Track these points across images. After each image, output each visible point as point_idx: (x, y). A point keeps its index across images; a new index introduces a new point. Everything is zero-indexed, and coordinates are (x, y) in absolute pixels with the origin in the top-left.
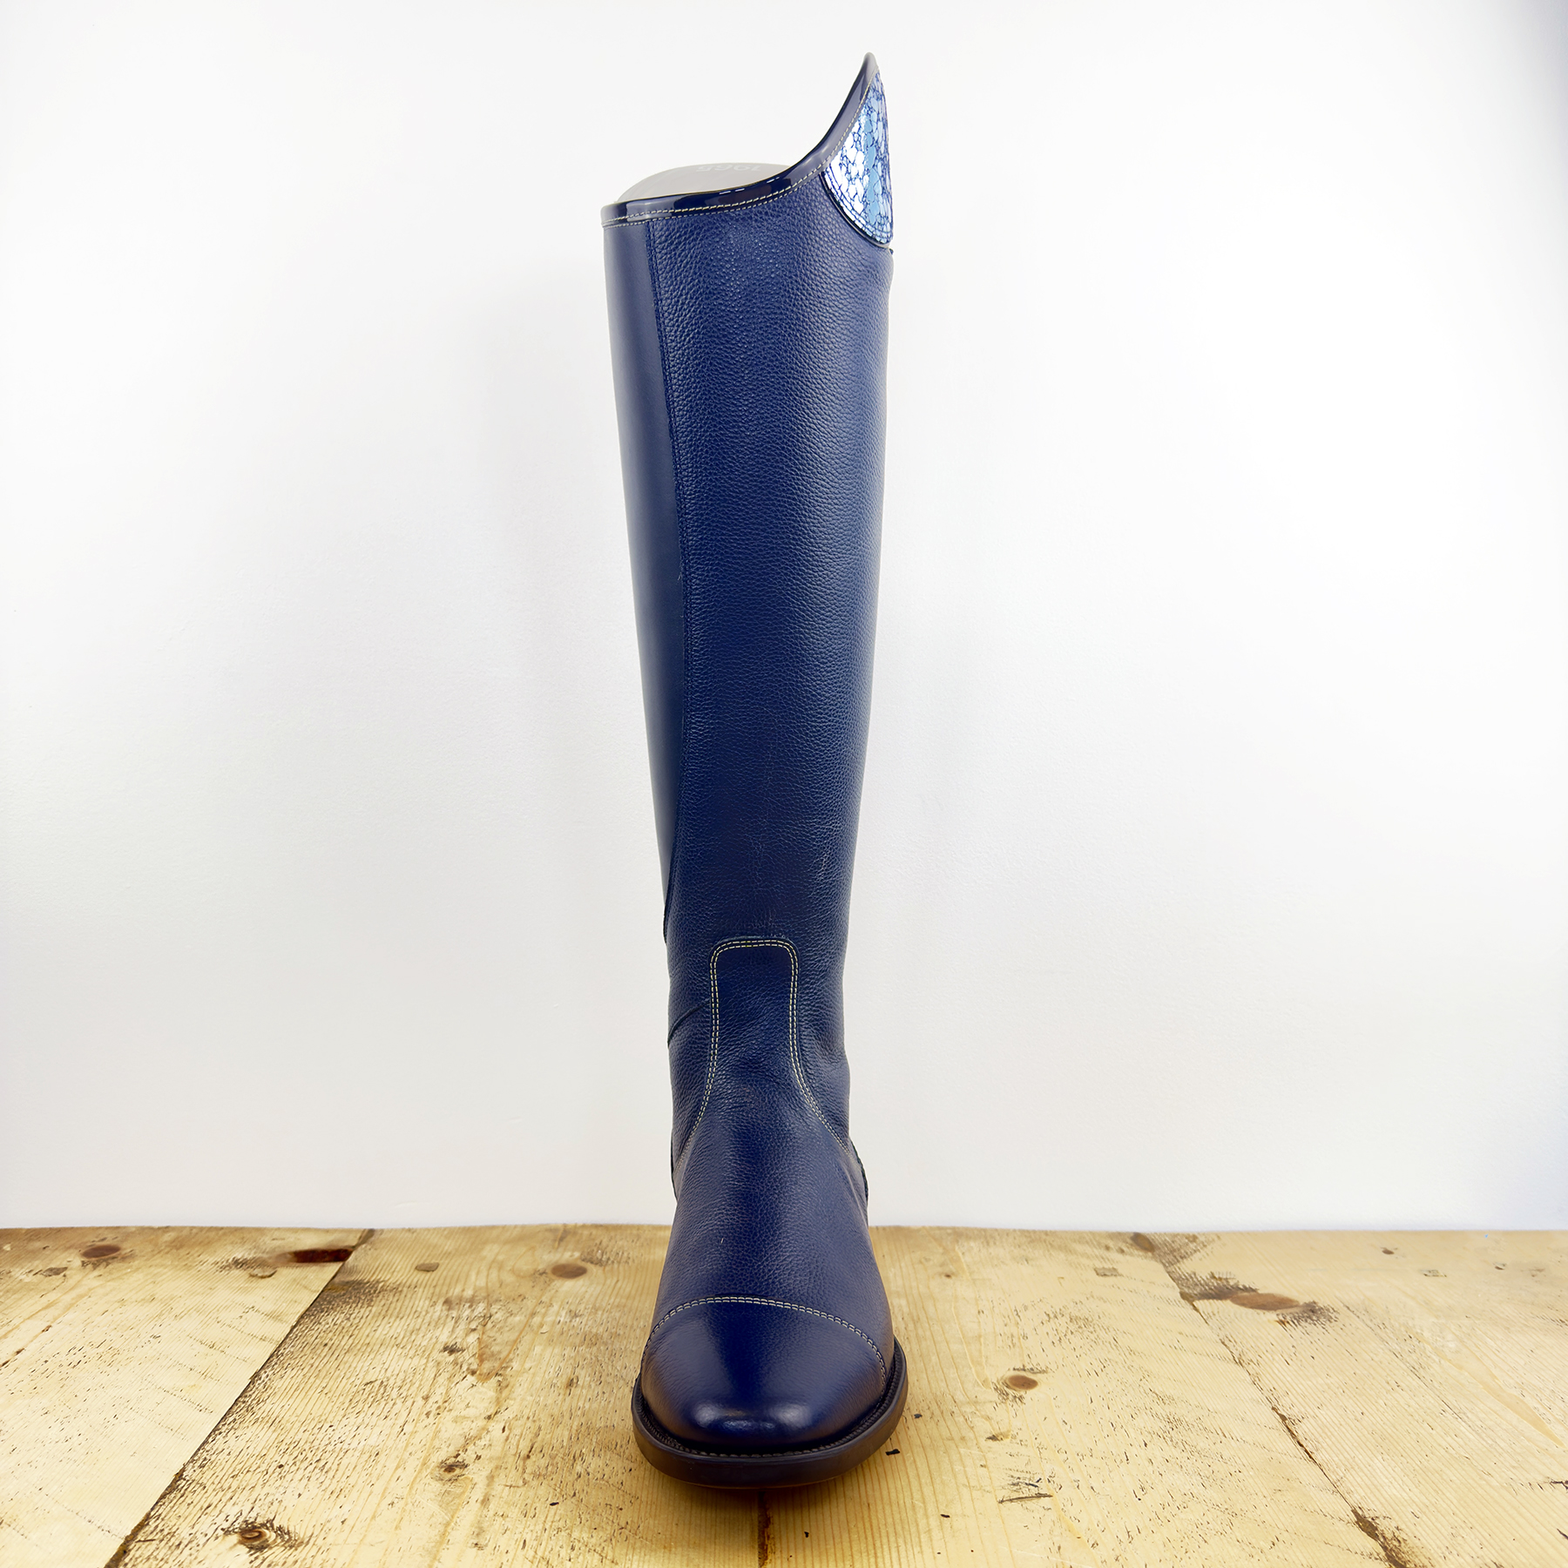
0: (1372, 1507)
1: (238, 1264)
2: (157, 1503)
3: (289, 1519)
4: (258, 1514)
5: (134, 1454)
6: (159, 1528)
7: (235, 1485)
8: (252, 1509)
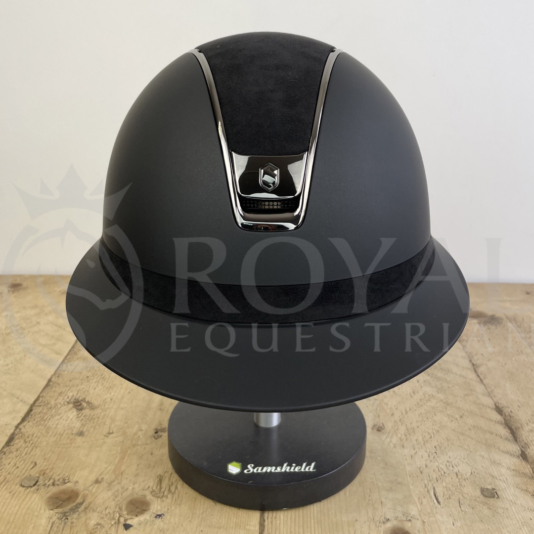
0: (502, 402)
2: (42, 391)
3: (91, 398)
4: (80, 397)
5: (32, 372)
6: (44, 401)
7: (70, 385)
8: (77, 394)
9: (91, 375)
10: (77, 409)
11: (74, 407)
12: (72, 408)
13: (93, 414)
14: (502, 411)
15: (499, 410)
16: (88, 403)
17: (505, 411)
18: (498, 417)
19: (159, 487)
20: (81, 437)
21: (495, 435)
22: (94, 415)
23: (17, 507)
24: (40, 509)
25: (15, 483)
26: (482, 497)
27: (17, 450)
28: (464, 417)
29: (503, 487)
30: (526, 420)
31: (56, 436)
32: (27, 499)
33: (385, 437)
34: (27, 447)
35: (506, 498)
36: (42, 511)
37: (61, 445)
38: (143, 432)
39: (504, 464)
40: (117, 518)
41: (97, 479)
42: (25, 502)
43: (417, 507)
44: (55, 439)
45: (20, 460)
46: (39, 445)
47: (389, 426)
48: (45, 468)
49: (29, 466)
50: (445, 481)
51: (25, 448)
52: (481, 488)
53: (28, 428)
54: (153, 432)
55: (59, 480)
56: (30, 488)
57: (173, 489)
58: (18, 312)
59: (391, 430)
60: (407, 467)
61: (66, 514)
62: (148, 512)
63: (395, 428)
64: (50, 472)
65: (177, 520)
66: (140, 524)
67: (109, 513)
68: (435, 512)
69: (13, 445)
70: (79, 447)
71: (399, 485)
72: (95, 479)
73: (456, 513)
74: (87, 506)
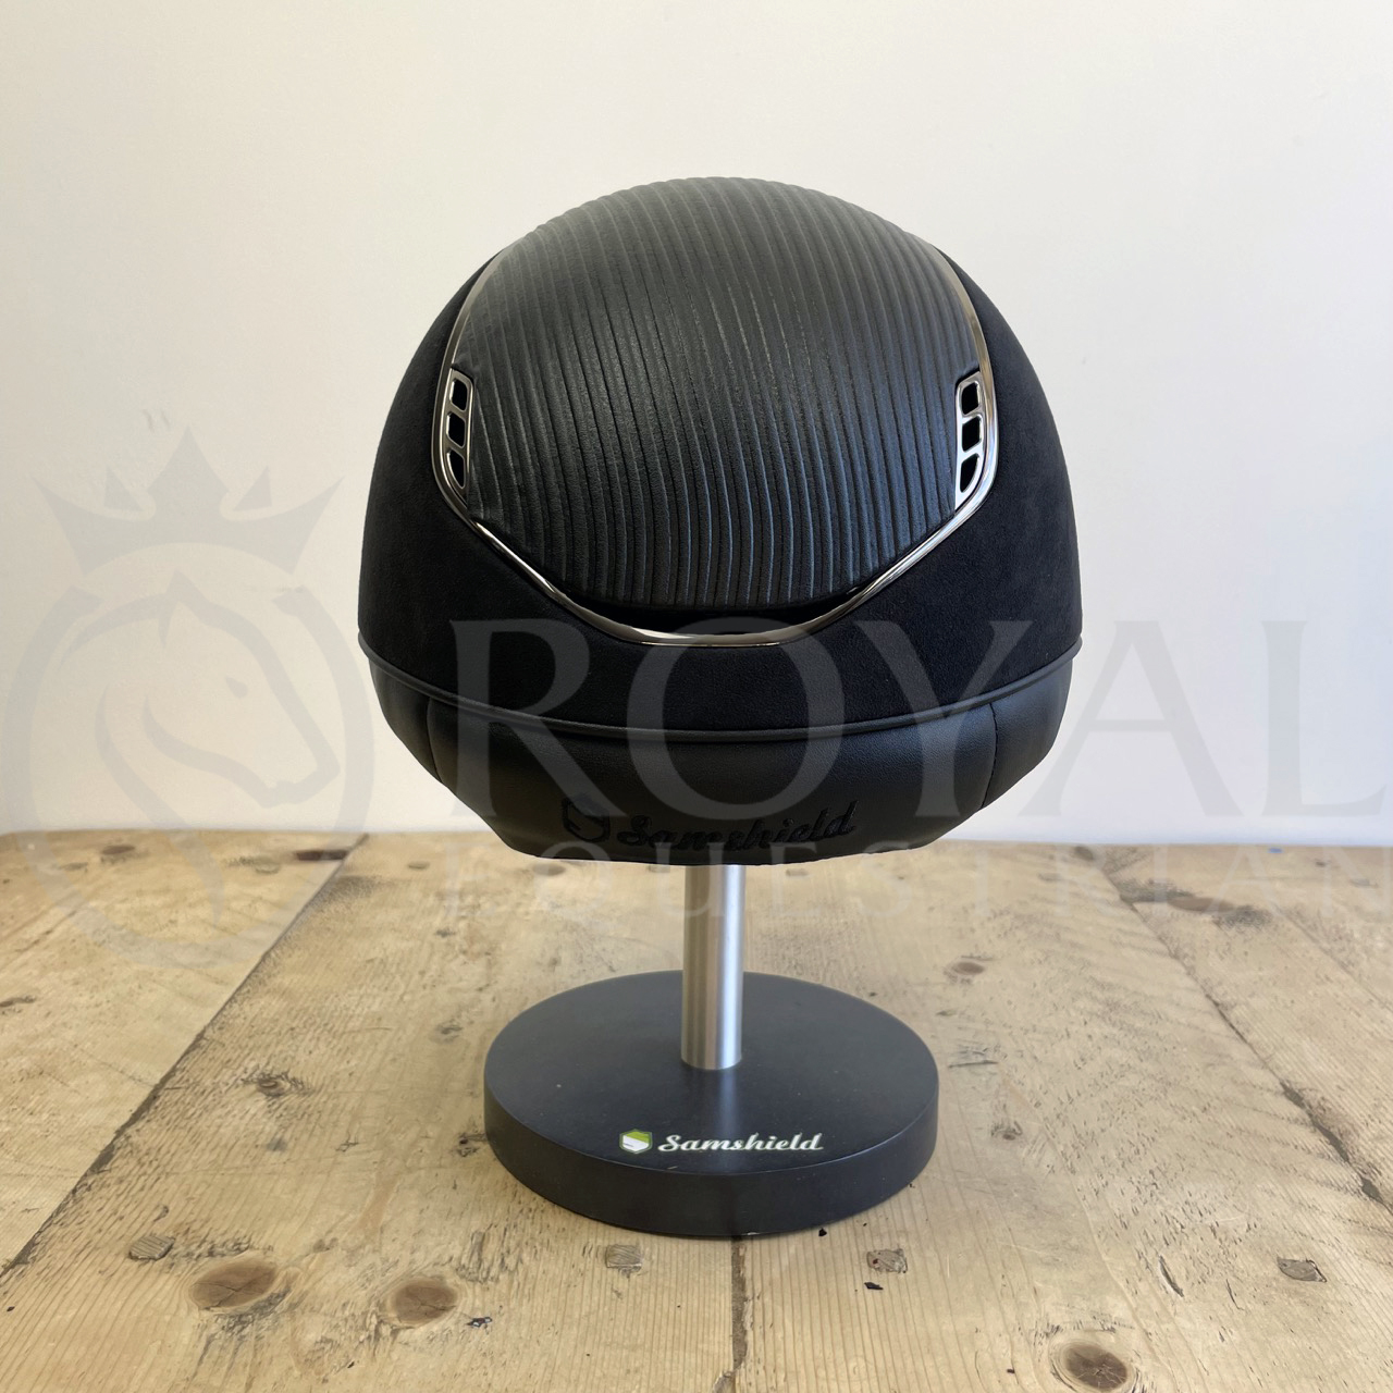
0: (1299, 1080)
1: (244, 861)
2: (182, 1057)
3: (302, 1072)
4: (273, 1068)
5: (159, 1018)
6: (185, 1078)
7: (251, 1044)
8: (268, 1064)
9: (301, 1026)
10: (269, 1095)
11: (259, 1090)
12: (255, 1092)
13: (305, 1104)
14: (1302, 1099)
15: (1295, 1097)
16: (294, 1081)
17: (1307, 1098)
18: (1296, 1111)
19: (475, 1258)
20: (277, 1153)
21: (1292, 1147)
22: (309, 1106)
23: (119, 1304)
24: (178, 1307)
25: (116, 1251)
26: (1283, 1279)
27: (121, 1181)
28: (1212, 1110)
29: (1332, 1258)
30: (1361, 1115)
31: (218, 1150)
32: (145, 1286)
33: (1025, 1150)
34: (145, 1174)
35: (1343, 1280)
36: (183, 1312)
37: (228, 1169)
38: (432, 1141)
39: (1325, 1210)
40: (373, 1327)
41: (321, 1241)
42: (138, 1294)
43: (1126, 1299)
44: (214, 1157)
45: (127, 1201)
46: (175, 1170)
47: (1032, 1127)
48: (189, 1221)
49: (151, 1214)
50: (1187, 1245)
51: (140, 1176)
52: (1278, 1259)
53: (147, 1135)
54: (457, 1143)
55: (224, 1244)
56: (151, 1261)
57: (511, 1262)
58: (124, 901)
59: (1037, 1137)
60: (1088, 1215)
61: (244, 1319)
62: (451, 1312)
63: (1049, 1133)
64: (202, 1226)
65: (524, 1331)
66: (432, 1340)
67: (353, 1315)
68: (1172, 1312)
69: (110, 1170)
70: (273, 1173)
71: (1073, 1253)
72: (314, 1241)
73: (1225, 1313)
74: (296, 1301)
